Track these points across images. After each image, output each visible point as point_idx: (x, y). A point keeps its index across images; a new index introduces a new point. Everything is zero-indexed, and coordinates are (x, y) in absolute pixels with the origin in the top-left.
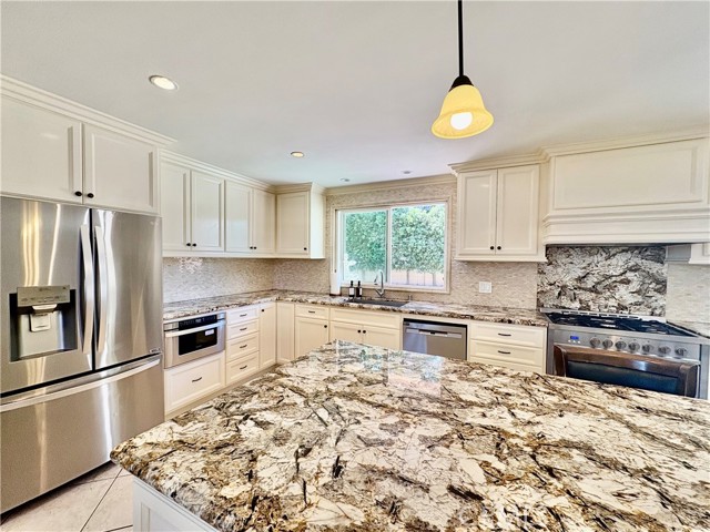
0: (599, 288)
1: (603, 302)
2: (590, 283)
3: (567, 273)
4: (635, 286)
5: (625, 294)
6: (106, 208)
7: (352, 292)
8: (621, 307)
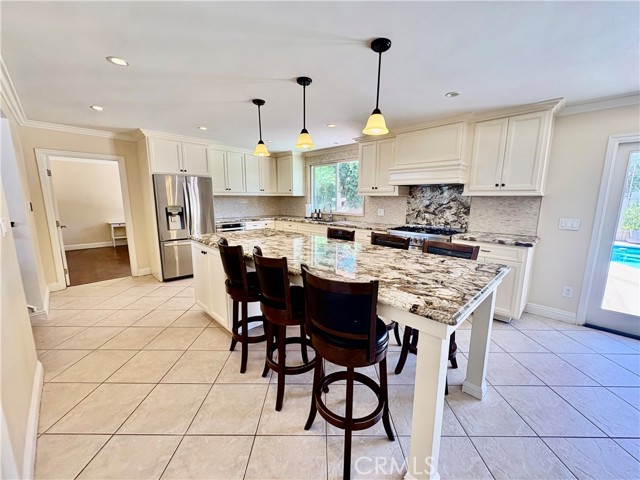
0: (436, 212)
1: (438, 220)
2: (432, 209)
3: (420, 202)
4: (454, 210)
5: (449, 215)
6: (194, 176)
7: (315, 216)
8: (447, 224)
